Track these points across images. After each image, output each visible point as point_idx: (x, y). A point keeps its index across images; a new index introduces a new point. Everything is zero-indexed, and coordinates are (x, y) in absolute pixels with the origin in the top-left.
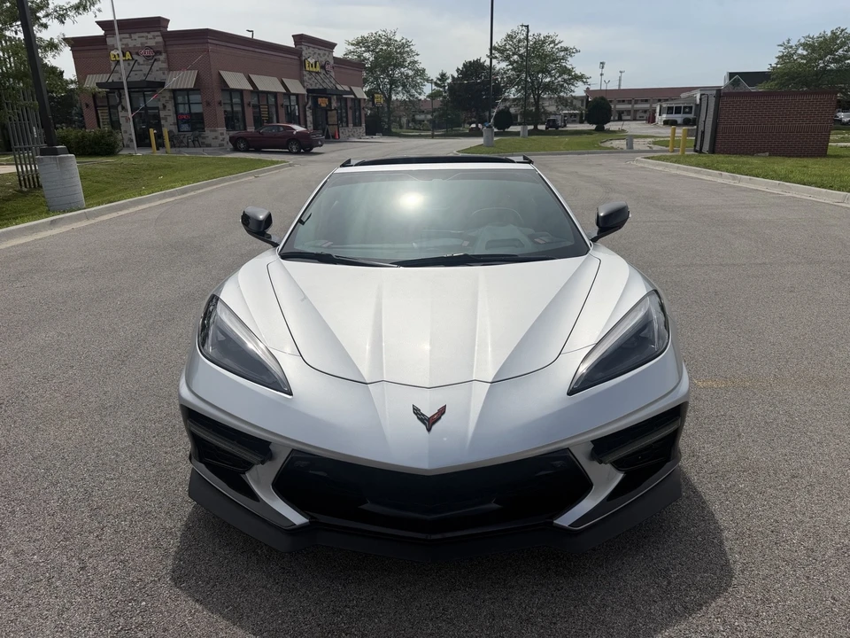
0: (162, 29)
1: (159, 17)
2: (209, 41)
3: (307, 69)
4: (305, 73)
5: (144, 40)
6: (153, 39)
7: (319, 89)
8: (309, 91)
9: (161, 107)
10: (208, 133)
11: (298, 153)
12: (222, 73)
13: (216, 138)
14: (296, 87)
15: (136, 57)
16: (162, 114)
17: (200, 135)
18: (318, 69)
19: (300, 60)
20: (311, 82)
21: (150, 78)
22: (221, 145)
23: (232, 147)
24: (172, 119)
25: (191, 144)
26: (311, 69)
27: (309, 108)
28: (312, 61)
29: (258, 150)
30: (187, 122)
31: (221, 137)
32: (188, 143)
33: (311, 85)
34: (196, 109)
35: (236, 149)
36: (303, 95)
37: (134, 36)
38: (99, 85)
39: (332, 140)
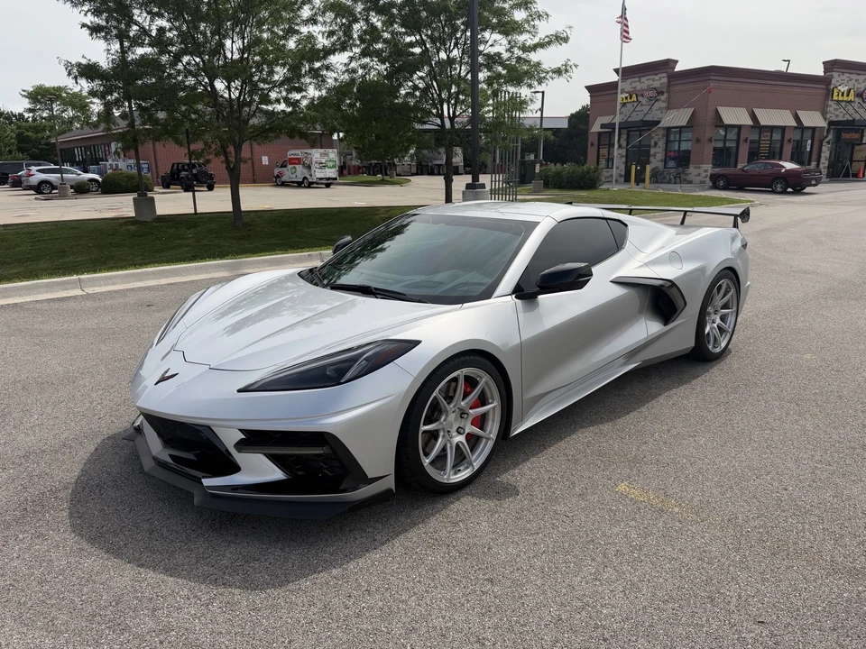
0: (668, 70)
1: (669, 60)
2: (712, 77)
3: (835, 98)
4: (830, 103)
5: (651, 82)
6: (659, 80)
7: (847, 121)
8: (831, 123)
9: (653, 144)
10: (692, 170)
11: (784, 192)
12: (720, 109)
13: (699, 175)
14: (812, 119)
15: (640, 98)
16: (653, 151)
17: (683, 172)
18: (851, 97)
19: (828, 90)
20: (837, 113)
21: (648, 118)
22: (702, 182)
23: (711, 184)
24: (660, 156)
25: (673, 180)
26: (841, 98)
27: (828, 142)
28: (844, 89)
29: (741, 188)
30: (674, 159)
31: (704, 174)
32: (670, 179)
33: (837, 116)
34: (685, 146)
35: (715, 187)
36: (822, 128)
37: (643, 79)
38: (603, 126)
39: (851, 178)
